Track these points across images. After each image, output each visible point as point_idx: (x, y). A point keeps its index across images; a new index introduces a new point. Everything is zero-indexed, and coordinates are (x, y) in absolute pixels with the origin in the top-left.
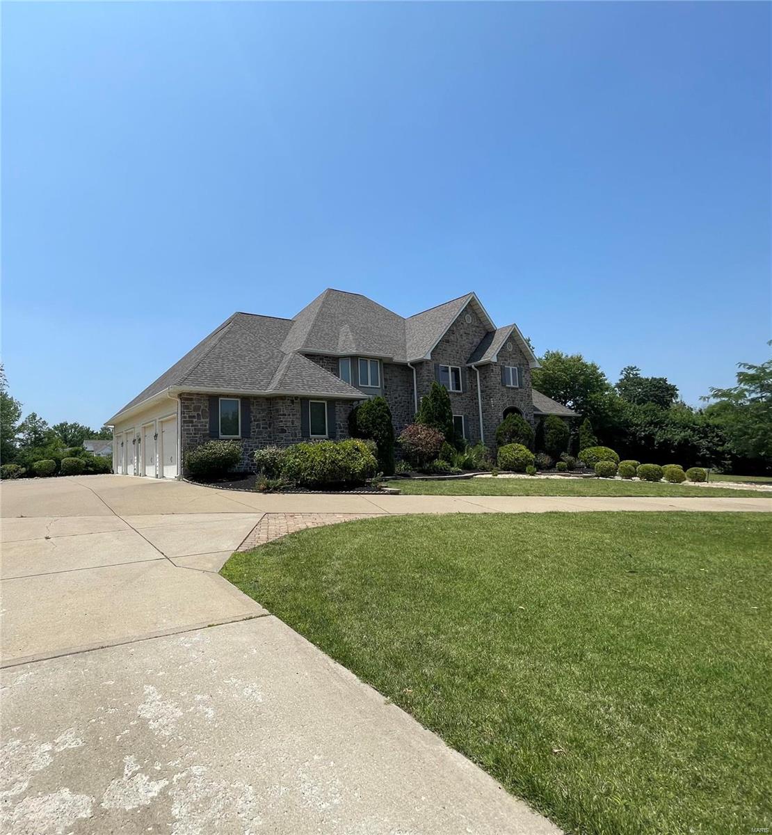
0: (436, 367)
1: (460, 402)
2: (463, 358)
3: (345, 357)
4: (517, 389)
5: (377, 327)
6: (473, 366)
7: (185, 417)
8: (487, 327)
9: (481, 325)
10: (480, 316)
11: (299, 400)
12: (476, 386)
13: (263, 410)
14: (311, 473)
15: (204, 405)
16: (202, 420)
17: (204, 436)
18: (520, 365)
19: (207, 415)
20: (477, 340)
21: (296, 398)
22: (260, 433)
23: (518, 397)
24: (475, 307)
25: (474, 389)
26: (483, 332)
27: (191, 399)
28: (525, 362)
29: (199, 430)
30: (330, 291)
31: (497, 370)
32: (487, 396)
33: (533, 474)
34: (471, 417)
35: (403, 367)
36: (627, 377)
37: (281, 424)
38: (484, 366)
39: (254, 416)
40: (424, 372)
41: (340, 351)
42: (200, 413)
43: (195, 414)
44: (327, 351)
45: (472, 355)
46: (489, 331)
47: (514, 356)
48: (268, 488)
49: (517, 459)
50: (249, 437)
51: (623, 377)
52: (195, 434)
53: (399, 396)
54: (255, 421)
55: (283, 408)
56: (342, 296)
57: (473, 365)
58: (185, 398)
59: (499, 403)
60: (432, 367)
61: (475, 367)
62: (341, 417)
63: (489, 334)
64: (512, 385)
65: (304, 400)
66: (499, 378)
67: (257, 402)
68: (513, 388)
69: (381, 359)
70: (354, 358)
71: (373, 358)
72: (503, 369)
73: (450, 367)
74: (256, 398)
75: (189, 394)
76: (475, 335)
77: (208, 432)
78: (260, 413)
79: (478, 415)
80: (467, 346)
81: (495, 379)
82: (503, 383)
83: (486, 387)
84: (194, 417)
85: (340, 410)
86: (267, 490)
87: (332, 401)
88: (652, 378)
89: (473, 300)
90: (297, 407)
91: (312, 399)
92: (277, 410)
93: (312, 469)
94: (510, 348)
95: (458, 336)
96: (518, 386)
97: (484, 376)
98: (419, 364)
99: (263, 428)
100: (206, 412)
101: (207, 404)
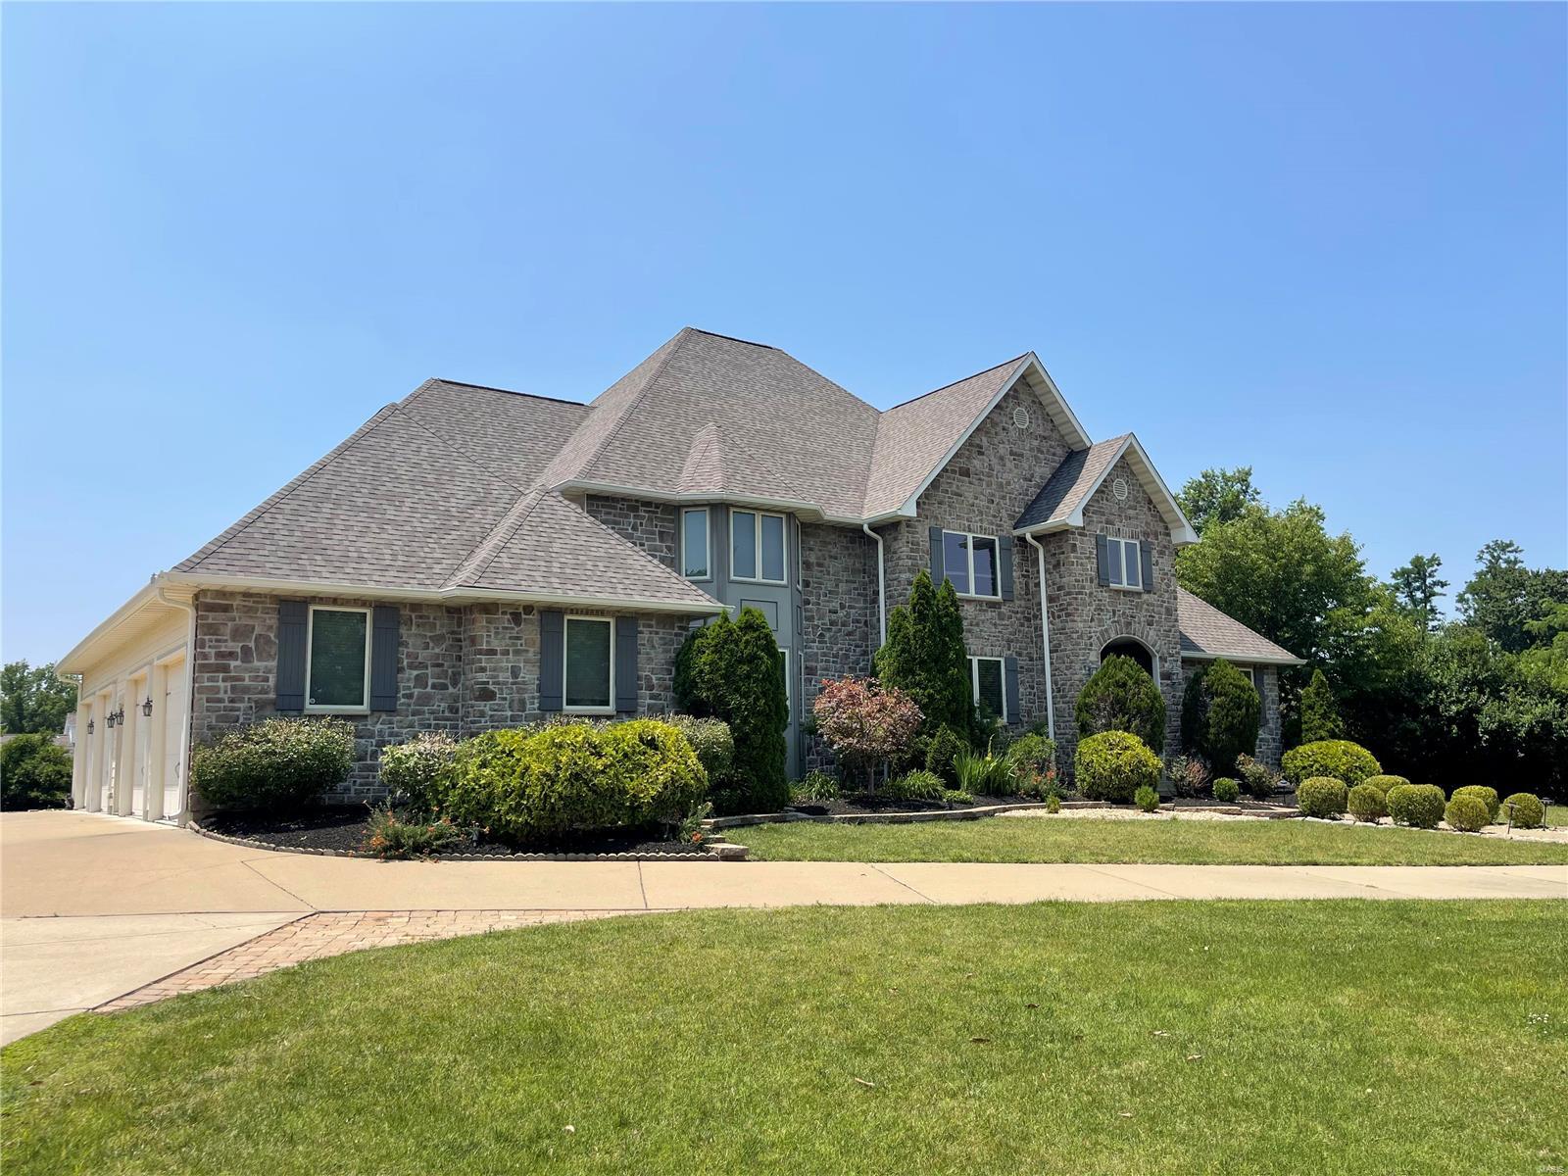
0: (935, 535)
1: (995, 625)
2: (1004, 513)
3: (695, 505)
4: (1139, 594)
5: (801, 431)
6: (1028, 537)
7: (205, 656)
8: (1069, 439)
9: (1055, 435)
10: (1050, 410)
11: (534, 617)
12: (1038, 585)
13: (438, 640)
14: (519, 804)
15: (266, 624)
16: (256, 663)
17: (261, 706)
18: (1146, 534)
19: (274, 650)
20: (1043, 471)
21: (529, 608)
22: (425, 699)
23: (1142, 616)
24: (1038, 390)
25: (1031, 592)
26: (1059, 451)
27: (226, 609)
28: (1161, 529)
29: (246, 690)
30: (693, 334)
31: (1087, 545)
32: (1062, 611)
33: (1150, 808)
34: (1022, 662)
35: (852, 534)
36: (1493, 568)
37: (482, 677)
38: (1054, 535)
39: (408, 656)
40: (903, 548)
41: (683, 489)
42: (252, 645)
43: (236, 647)
44: (644, 489)
45: (1030, 508)
46: (1076, 448)
47: (1131, 512)
48: (399, 845)
49: (1117, 771)
50: (392, 711)
51: (1482, 567)
52: (232, 701)
53: (842, 607)
54: (411, 667)
55: (486, 634)
56: (720, 348)
57: (1027, 532)
58: (211, 606)
59: (1095, 627)
60: (923, 535)
61: (1034, 538)
62: (654, 658)
63: (1074, 457)
64: (1125, 585)
65: (550, 615)
66: (1091, 567)
67: (421, 617)
68: (1126, 593)
69: (791, 514)
70: (719, 508)
71: (768, 510)
72: (1100, 543)
73: (970, 536)
74: (416, 606)
75: (222, 593)
76: (1036, 458)
77: (272, 696)
78: (427, 647)
79: (1042, 658)
80: (1018, 485)
81: (1081, 565)
82: (1103, 579)
83: (1059, 589)
84: (231, 655)
85: (650, 640)
86: (395, 850)
87: (630, 620)
88: (1548, 571)
89: (1031, 371)
90: (531, 632)
91: (572, 612)
92: (473, 640)
93: (522, 796)
94: (1122, 492)
95: (994, 461)
96: (1140, 588)
97: (1053, 562)
98: (889, 528)
99: (434, 686)
100: (268, 641)
101: (272, 620)
